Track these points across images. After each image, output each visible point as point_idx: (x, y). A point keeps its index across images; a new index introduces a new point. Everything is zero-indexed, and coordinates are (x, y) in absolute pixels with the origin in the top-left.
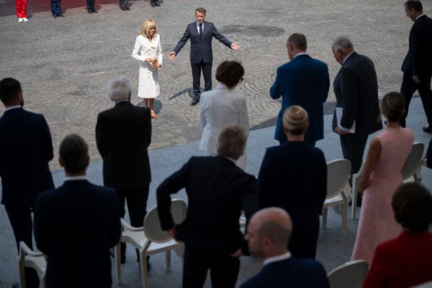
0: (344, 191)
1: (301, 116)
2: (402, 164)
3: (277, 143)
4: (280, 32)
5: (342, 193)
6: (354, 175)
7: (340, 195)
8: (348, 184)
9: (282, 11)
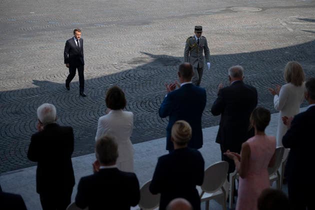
0: (224, 186)
1: (186, 133)
2: (268, 163)
3: (167, 152)
4: (176, 62)
5: (223, 188)
6: (230, 174)
7: (221, 189)
8: (226, 180)
9: (179, 46)
